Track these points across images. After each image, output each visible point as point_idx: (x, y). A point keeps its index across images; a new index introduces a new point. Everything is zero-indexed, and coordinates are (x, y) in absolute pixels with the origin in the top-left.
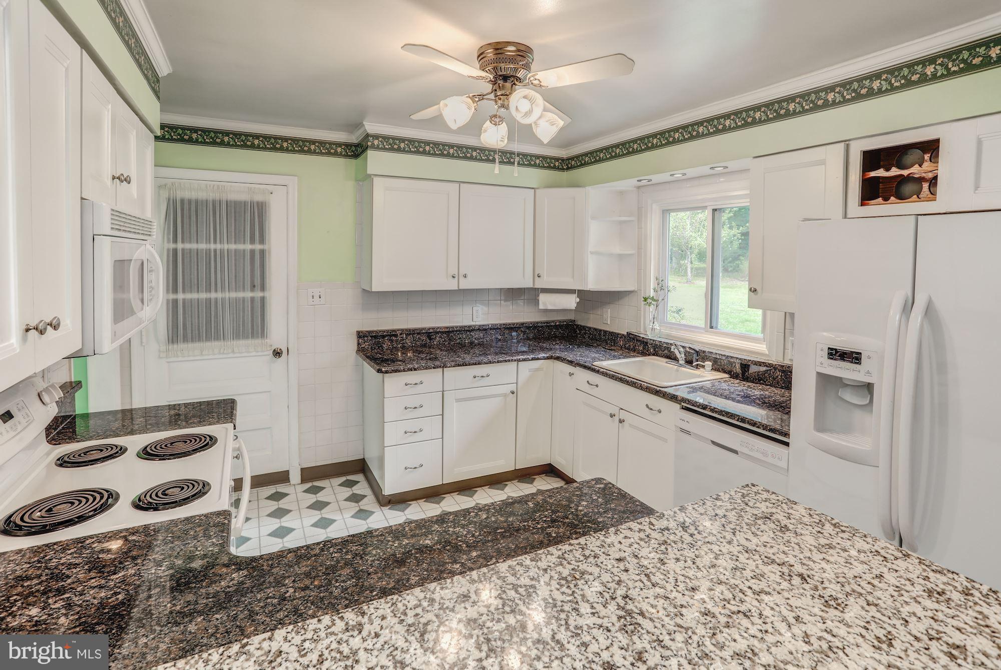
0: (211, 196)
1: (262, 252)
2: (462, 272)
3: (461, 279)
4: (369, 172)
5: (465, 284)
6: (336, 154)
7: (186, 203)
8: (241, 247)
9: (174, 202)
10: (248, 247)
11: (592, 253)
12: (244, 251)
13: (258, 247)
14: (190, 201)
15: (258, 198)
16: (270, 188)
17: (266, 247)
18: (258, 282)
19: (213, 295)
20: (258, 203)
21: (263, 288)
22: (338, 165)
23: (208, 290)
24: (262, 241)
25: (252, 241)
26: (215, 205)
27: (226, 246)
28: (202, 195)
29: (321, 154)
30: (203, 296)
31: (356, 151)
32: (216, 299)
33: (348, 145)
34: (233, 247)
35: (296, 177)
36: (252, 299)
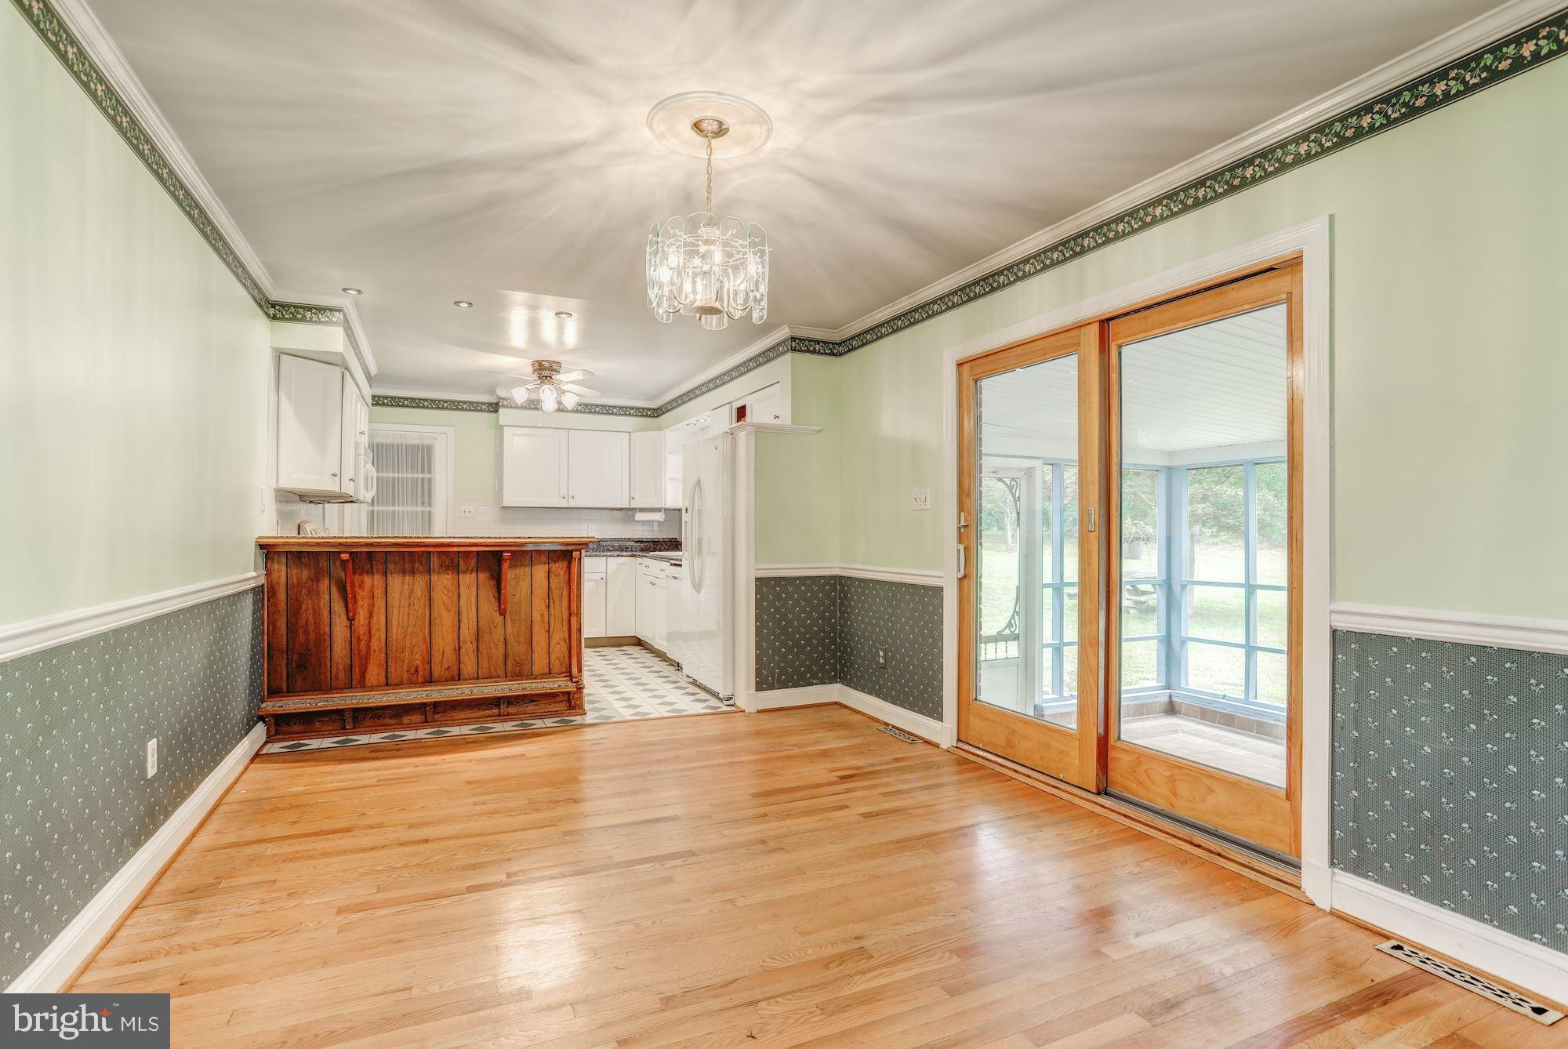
0: (396, 441)
1: (430, 480)
2: (571, 495)
3: (570, 498)
4: (501, 423)
5: (572, 504)
6: (481, 410)
7: (380, 445)
8: (415, 476)
9: (373, 445)
10: (421, 476)
11: (669, 479)
12: (417, 478)
13: (427, 476)
14: (382, 445)
15: (427, 442)
16: (435, 435)
17: (432, 476)
18: (427, 499)
19: (396, 508)
20: (427, 446)
21: (430, 505)
22: (484, 417)
23: (394, 505)
24: (430, 472)
25: (423, 472)
26: (399, 447)
27: (405, 475)
28: (389, 441)
29: (471, 410)
30: (391, 508)
31: (494, 408)
32: (399, 511)
33: (490, 404)
34: (410, 476)
35: (453, 428)
36: (423, 512)
